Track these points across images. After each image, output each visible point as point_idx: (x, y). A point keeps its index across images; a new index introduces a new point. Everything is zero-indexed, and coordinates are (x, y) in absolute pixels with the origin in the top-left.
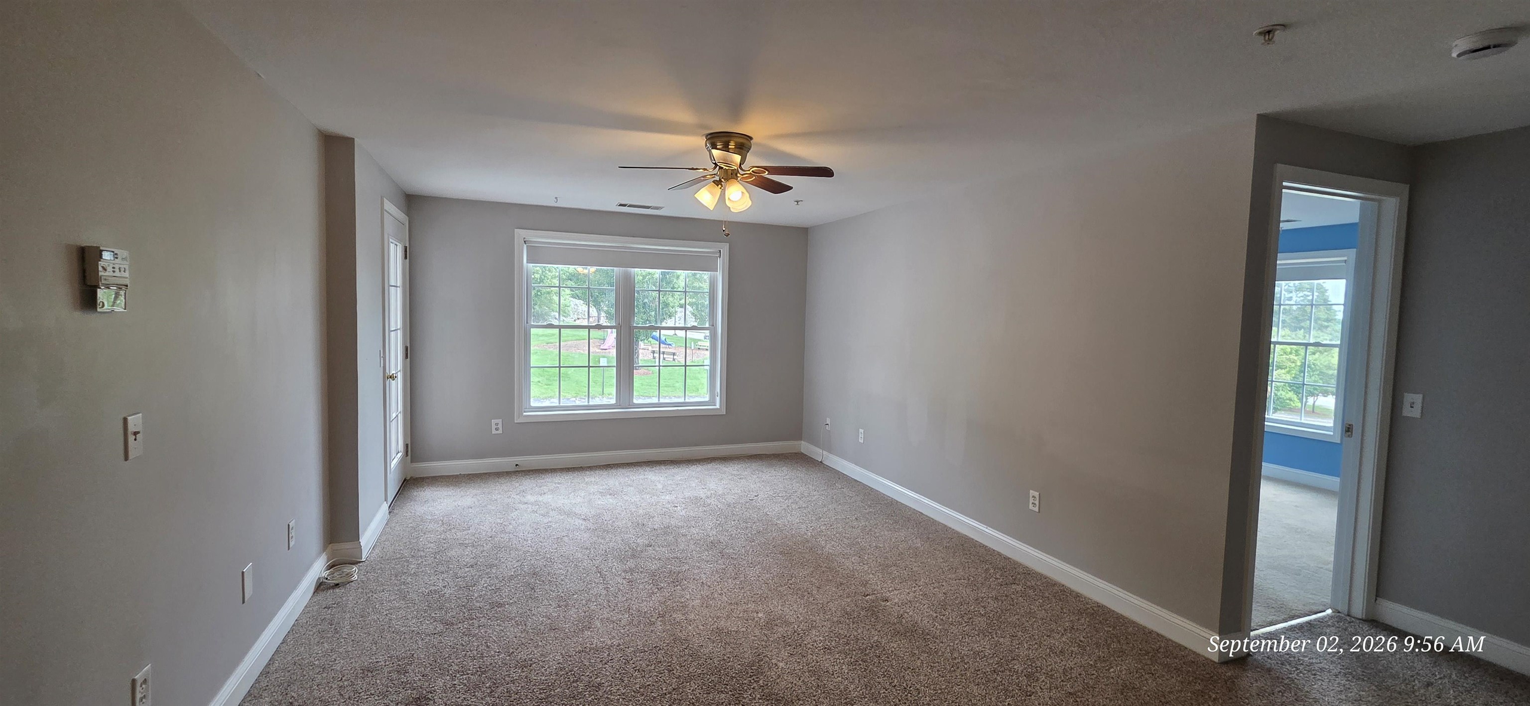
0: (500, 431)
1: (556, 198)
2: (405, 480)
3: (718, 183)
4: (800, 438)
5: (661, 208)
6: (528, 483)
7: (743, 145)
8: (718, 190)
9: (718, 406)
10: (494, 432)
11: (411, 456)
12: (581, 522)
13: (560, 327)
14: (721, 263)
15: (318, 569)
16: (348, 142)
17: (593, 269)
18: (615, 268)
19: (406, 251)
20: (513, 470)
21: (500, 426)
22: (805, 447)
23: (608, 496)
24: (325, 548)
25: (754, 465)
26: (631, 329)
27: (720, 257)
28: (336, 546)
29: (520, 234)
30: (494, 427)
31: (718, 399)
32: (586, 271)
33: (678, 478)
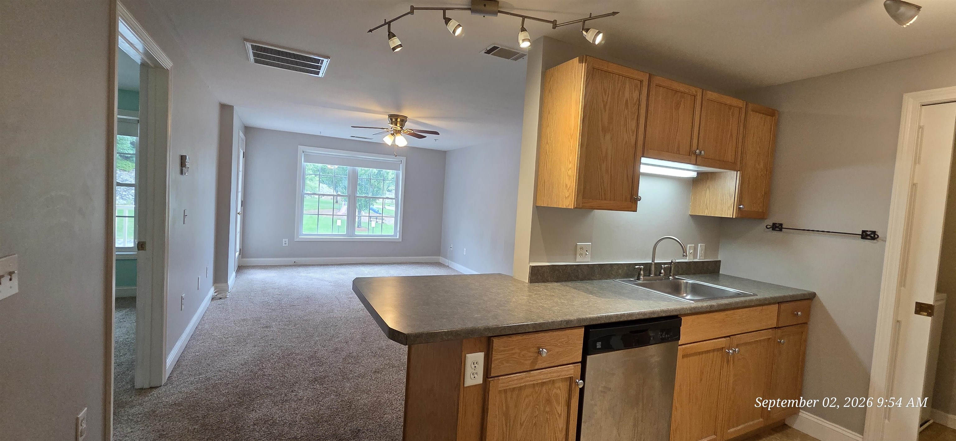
0: (287, 245)
1: (320, 132)
2: (239, 266)
3: (393, 134)
4: (439, 255)
5: (372, 139)
6: (301, 269)
7: (404, 120)
8: (393, 137)
9: (398, 238)
10: (284, 245)
11: (242, 255)
12: (328, 283)
13: (319, 195)
14: (402, 167)
15: (211, 292)
16: (231, 108)
17: (336, 167)
18: (348, 167)
19: (244, 154)
20: (293, 264)
21: (287, 242)
22: (441, 259)
23: (341, 275)
24: (213, 285)
25: (414, 266)
26: (355, 197)
27: (401, 163)
28: (217, 285)
29: (301, 148)
30: (284, 242)
31: (398, 234)
32: (332, 167)
33: (376, 269)
